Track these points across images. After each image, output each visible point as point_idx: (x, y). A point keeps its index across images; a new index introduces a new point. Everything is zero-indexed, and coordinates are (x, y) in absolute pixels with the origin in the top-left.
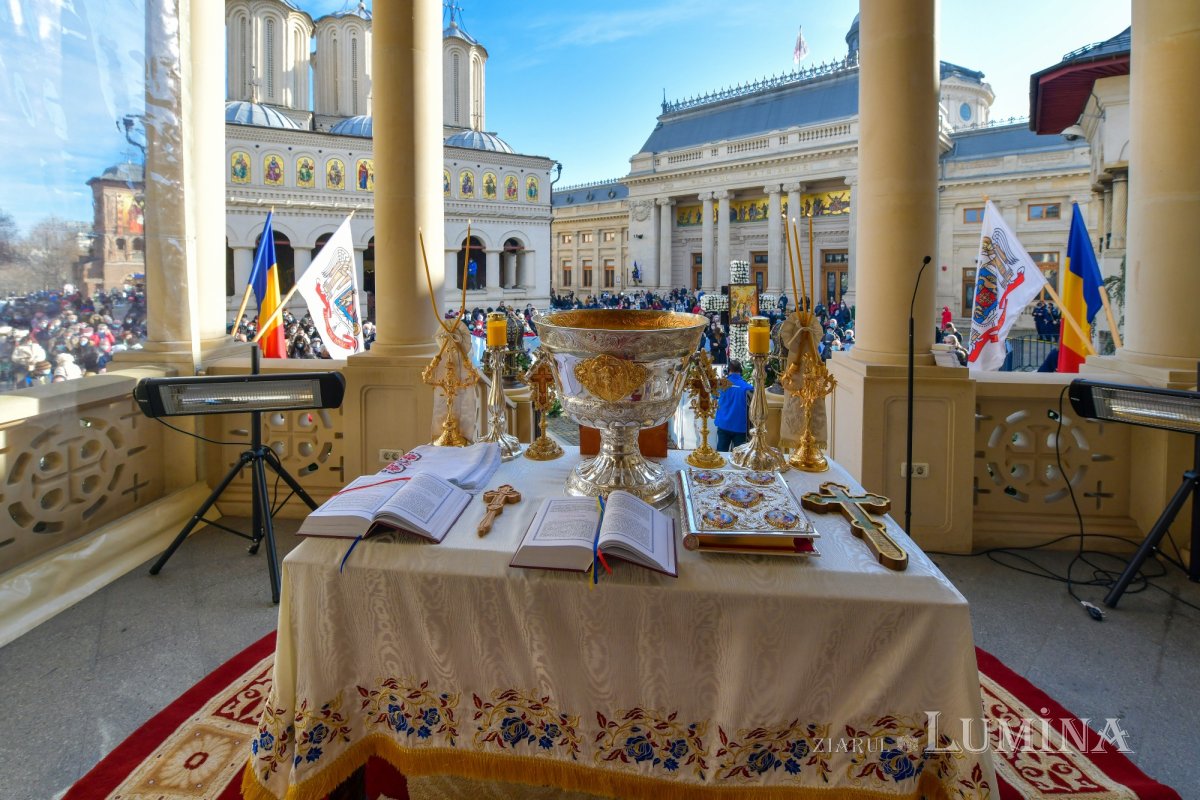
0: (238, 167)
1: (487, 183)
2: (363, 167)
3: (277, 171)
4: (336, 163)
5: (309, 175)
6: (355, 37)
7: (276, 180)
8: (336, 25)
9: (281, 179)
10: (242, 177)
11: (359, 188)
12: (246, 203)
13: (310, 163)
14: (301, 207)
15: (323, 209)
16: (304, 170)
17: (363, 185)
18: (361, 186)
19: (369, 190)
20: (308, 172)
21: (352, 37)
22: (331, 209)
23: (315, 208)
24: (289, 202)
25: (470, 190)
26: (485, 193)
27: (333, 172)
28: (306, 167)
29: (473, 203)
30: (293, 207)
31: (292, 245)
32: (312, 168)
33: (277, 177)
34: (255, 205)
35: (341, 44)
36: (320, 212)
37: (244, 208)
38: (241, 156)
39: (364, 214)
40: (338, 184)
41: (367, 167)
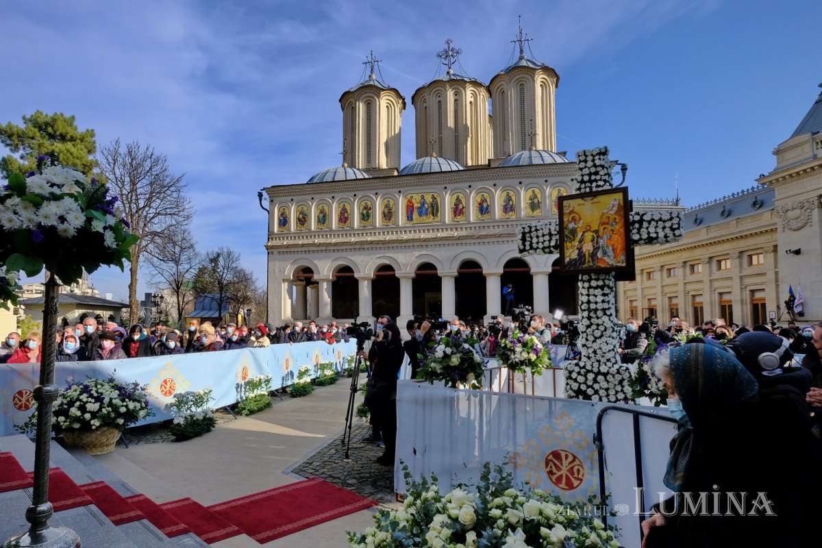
0: (321, 215)
1: (531, 199)
2: (411, 202)
3: (346, 215)
4: (389, 201)
5: (368, 215)
6: (440, 99)
7: (345, 223)
8: (426, 94)
9: (349, 221)
10: (323, 223)
11: (407, 221)
12: (324, 243)
13: (369, 204)
14: (362, 243)
15: (378, 242)
16: (365, 212)
17: (410, 218)
18: (408, 220)
19: (415, 222)
20: (367, 213)
21: (438, 99)
22: (384, 242)
23: (372, 242)
24: (353, 240)
25: (512, 209)
26: (529, 210)
27: (386, 210)
28: (366, 208)
29: (515, 223)
30: (356, 243)
31: (356, 275)
32: (370, 209)
33: (346, 219)
34: (330, 244)
35: (430, 109)
36: (376, 246)
37: (324, 248)
38: (323, 207)
39: (411, 244)
40: (390, 220)
41: (413, 201)
